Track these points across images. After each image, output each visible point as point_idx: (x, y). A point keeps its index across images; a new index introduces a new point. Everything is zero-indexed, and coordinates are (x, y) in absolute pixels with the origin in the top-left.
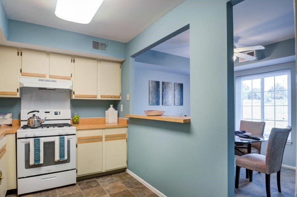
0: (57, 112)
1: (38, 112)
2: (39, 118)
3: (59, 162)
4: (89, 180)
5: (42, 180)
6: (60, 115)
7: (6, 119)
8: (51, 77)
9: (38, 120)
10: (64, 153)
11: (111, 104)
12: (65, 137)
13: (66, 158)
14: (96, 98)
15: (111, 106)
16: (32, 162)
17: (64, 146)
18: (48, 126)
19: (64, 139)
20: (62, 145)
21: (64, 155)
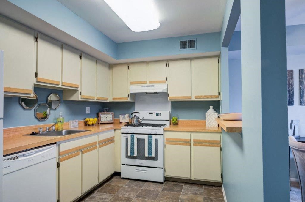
0: (158, 113)
1: (138, 113)
2: (138, 117)
3: (148, 158)
4: (177, 183)
5: (136, 171)
6: (160, 116)
7: (125, 118)
8: (150, 82)
9: (137, 120)
10: (152, 151)
11: (211, 106)
12: (153, 136)
13: (153, 155)
14: (191, 99)
15: (211, 107)
16: (129, 154)
17: (152, 144)
18: (147, 125)
19: (152, 138)
20: (150, 144)
21: (152, 153)
